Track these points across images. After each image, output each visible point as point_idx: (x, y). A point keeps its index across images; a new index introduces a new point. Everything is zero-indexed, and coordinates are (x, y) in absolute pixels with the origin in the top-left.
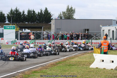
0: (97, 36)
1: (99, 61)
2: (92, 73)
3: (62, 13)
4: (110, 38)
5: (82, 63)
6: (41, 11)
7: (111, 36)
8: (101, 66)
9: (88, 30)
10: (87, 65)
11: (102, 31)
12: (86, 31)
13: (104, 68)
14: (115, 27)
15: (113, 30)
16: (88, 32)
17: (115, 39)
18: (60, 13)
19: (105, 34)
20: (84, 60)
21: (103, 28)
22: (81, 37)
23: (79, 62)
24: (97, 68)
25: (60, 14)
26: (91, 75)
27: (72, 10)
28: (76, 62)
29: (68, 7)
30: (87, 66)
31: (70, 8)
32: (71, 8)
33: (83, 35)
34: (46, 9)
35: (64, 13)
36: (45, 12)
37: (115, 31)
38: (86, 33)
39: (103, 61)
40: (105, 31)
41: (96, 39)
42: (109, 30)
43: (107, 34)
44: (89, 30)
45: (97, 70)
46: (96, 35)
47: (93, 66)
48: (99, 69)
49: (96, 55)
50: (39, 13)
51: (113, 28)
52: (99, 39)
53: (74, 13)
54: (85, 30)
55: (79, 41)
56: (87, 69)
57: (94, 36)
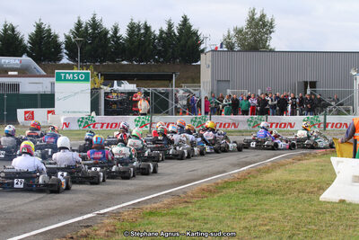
0: (341, 104)
1: (350, 179)
2: (328, 216)
3: (232, 33)
5: (297, 186)
6: (170, 26)
9: (313, 85)
10: (312, 192)
11: (356, 87)
12: (306, 88)
16: (315, 91)
18: (229, 33)
20: (304, 177)
23: (286, 182)
24: (342, 201)
25: (229, 36)
26: (323, 224)
27: (264, 25)
28: (277, 181)
29: (253, 13)
30: (312, 196)
31: (257, 16)
32: (263, 16)
33: (298, 100)
34: (185, 20)
35: (239, 32)
36: (180, 31)
38: (308, 92)
41: (339, 113)
44: (318, 84)
45: (344, 207)
46: (338, 100)
47: (330, 195)
48: (350, 204)
49: (338, 162)
50: (162, 32)
52: (348, 111)
53: (271, 32)
54: (306, 83)
55: (286, 118)
56: (312, 205)
57: (333, 103)
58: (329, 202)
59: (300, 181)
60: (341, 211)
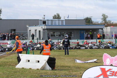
0: (24, 37)
2: (18, 73)
4: (36, 38)
5: (9, 63)
7: (38, 36)
8: (27, 66)
9: (14, 30)
10: (13, 65)
11: (28, 31)
13: (30, 68)
14: (42, 27)
15: (39, 30)
16: (15, 32)
17: (42, 39)
19: (32, 34)
20: (11, 60)
21: (30, 28)
22: (8, 37)
23: (5, 62)
24: (23, 68)
26: (16, 76)
28: (2, 62)
30: (13, 67)
37: (41, 30)
38: (13, 33)
39: (29, 61)
40: (31, 31)
41: (23, 39)
42: (36, 30)
43: (34, 34)
44: (16, 30)
45: (23, 70)
46: (23, 35)
47: (19, 66)
51: (39, 28)
52: (26, 39)
54: (12, 30)
55: (5, 41)
56: (13, 70)
57: (21, 36)
58: (18, 69)
59: (9, 62)
60: (22, 71)
